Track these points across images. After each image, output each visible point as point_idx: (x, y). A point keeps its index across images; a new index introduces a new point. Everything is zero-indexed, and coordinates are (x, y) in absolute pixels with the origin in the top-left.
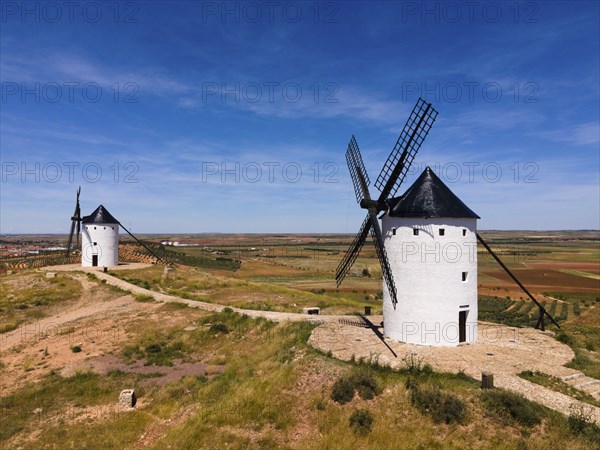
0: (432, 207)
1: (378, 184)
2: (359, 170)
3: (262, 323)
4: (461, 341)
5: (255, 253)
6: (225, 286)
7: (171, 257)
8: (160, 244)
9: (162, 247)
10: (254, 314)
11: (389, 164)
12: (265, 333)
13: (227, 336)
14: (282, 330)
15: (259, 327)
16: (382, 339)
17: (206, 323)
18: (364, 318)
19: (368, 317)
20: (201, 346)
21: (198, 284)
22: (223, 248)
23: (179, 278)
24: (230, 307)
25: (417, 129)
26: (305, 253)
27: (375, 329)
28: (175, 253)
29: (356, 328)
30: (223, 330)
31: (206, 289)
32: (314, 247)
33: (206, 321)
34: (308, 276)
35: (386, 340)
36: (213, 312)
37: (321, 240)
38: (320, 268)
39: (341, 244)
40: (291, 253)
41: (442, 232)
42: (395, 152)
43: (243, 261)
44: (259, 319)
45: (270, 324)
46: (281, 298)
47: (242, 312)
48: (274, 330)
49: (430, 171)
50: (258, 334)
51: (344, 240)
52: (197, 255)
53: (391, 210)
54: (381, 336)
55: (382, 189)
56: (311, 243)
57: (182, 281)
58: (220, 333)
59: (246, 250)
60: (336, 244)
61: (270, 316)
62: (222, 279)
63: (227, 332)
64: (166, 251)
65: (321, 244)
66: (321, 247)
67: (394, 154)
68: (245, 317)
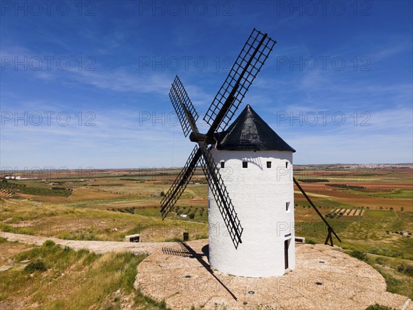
0: (258, 140)
1: (207, 118)
2: (184, 106)
3: (85, 256)
4: (286, 268)
5: (84, 183)
6: (52, 214)
7: (13, 188)
8: (4, 179)
9: (5, 181)
10: (76, 245)
11: (219, 97)
12: (87, 267)
13: (45, 275)
14: (105, 264)
15: (80, 262)
16: (211, 272)
17: (22, 260)
18: (185, 245)
19: (188, 243)
20: (11, 291)
21: (24, 216)
22: (59, 180)
23: (6, 210)
24: (52, 239)
25: (251, 60)
26: (121, 182)
27: (199, 257)
28: (17, 185)
29: (181, 259)
30: (40, 267)
31: (32, 219)
32: (128, 178)
33: (23, 258)
34: (123, 198)
35: (215, 273)
36: (34, 245)
37: (132, 173)
38: (131, 192)
39: (145, 175)
40: (111, 182)
41: (269, 165)
42: (226, 85)
43: (74, 189)
44: (82, 252)
45: (93, 257)
46: (104, 224)
47: (64, 243)
48: (96, 265)
49: (250, 108)
50: (80, 269)
51: (148, 173)
52: (36, 185)
53: (219, 143)
54: (208, 267)
55: (211, 122)
56: (125, 175)
57: (8, 213)
58: (36, 272)
59: (77, 181)
60: (142, 176)
61: (93, 246)
62: (49, 208)
63: (45, 270)
64: (7, 184)
65: (132, 176)
66: (131, 178)
67: (225, 87)
68: (67, 250)
